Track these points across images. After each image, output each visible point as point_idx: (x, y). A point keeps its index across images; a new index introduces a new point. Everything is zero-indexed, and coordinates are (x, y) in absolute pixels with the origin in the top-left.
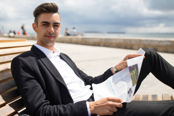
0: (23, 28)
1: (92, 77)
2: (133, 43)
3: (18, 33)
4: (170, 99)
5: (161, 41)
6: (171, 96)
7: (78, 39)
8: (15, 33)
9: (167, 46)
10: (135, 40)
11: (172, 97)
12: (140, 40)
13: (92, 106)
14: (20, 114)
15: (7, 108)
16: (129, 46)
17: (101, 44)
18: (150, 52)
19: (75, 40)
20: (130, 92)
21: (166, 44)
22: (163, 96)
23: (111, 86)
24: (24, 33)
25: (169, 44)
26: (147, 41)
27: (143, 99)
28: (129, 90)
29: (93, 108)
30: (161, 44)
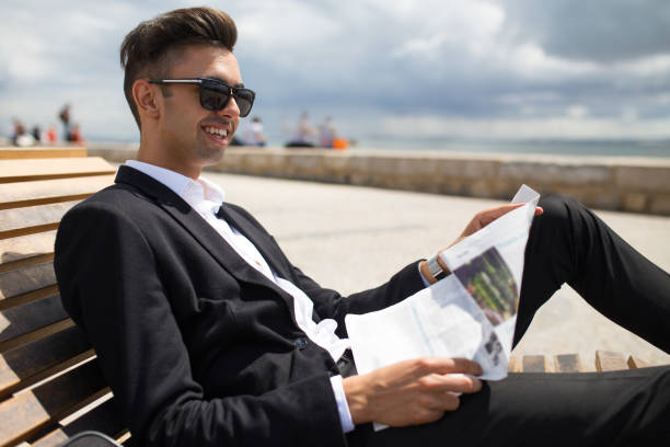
0: (64, 117)
1: (338, 296)
2: (471, 172)
3: (52, 137)
4: (627, 368)
5: (570, 168)
6: (627, 359)
7: (269, 157)
8: (36, 135)
9: (592, 183)
10: (480, 163)
11: (631, 361)
12: (497, 165)
13: (357, 393)
14: (69, 430)
15: (17, 409)
16: (456, 186)
17: (355, 178)
18: (567, 207)
19: (262, 162)
20: (495, 346)
21: (586, 176)
22: (597, 357)
23: (419, 323)
24: (72, 138)
25: (598, 176)
26: (519, 165)
27: (525, 368)
28: (487, 340)
29: (362, 404)
30: (571, 177)
